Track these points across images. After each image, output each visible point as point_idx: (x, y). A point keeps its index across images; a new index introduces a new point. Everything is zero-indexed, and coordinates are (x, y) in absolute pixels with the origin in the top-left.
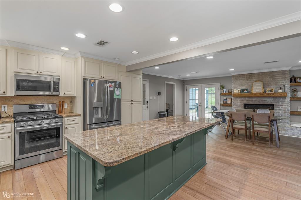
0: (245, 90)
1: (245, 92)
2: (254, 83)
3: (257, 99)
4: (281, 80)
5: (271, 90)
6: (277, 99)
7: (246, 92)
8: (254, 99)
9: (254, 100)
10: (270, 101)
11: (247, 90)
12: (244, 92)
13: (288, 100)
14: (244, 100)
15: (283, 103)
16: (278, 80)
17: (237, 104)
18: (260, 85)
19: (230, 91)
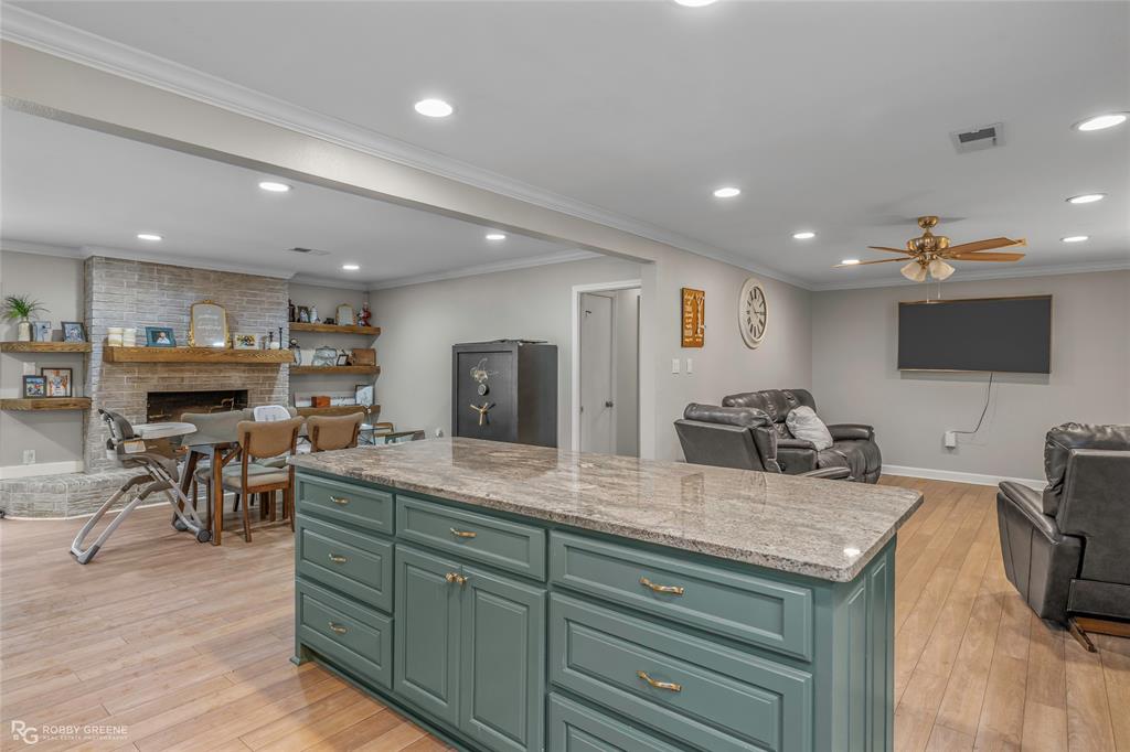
0: (163, 334)
1: (163, 342)
2: (194, 308)
3: (201, 371)
4: (268, 310)
5: (247, 340)
6: (259, 371)
7: (166, 341)
8: (189, 371)
9: (187, 375)
10: (240, 377)
11: (168, 332)
12: (159, 341)
13: (283, 374)
14: (149, 375)
15: (272, 385)
16: (261, 309)
17: (117, 398)
18: (216, 317)
19: (73, 332)
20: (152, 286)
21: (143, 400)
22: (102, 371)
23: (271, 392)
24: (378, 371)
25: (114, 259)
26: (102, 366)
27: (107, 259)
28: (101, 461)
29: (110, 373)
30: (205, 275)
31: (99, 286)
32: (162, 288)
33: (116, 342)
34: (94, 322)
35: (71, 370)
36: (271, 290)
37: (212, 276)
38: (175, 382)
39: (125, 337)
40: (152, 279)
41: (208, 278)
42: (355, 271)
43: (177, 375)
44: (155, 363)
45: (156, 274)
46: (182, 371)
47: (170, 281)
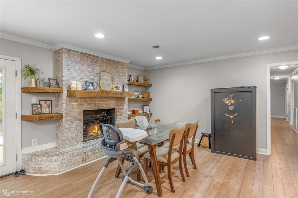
0: (91, 85)
2: (101, 73)
3: (101, 101)
5: (117, 88)
6: (119, 100)
7: (92, 87)
8: (98, 101)
9: (97, 102)
10: (114, 103)
13: (126, 101)
14: (84, 103)
15: (123, 106)
16: (120, 75)
17: (73, 113)
18: (108, 78)
19: (53, 83)
20: (85, 63)
21: (82, 114)
22: (67, 101)
23: (123, 109)
24: (151, 100)
25: (71, 50)
26: (67, 99)
27: (68, 50)
28: (67, 143)
29: (70, 102)
30: (103, 60)
31: (65, 61)
32: (88, 64)
33: (74, 88)
34: (64, 78)
35: (51, 101)
36: (123, 68)
37: (105, 61)
38: (93, 105)
39: (77, 85)
40: (84, 60)
41: (103, 62)
42: (160, 59)
43: (93, 102)
44: (86, 97)
45: (86, 58)
46: (95, 101)
47: (91, 61)
